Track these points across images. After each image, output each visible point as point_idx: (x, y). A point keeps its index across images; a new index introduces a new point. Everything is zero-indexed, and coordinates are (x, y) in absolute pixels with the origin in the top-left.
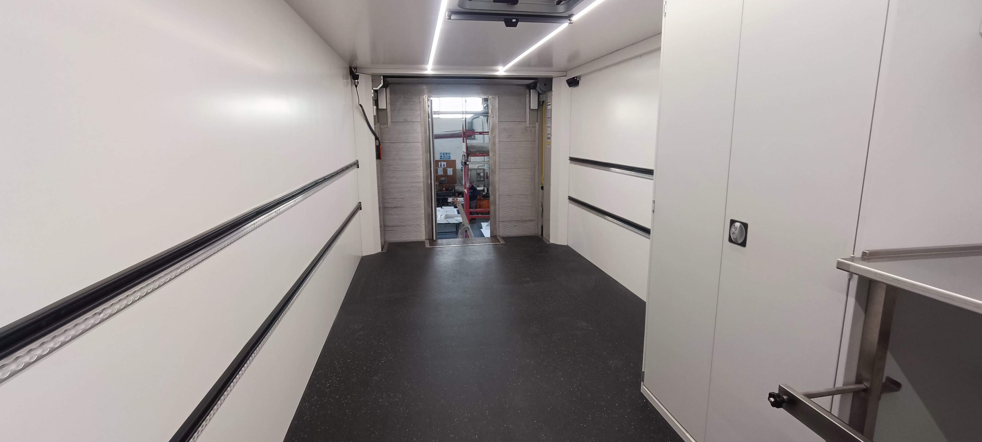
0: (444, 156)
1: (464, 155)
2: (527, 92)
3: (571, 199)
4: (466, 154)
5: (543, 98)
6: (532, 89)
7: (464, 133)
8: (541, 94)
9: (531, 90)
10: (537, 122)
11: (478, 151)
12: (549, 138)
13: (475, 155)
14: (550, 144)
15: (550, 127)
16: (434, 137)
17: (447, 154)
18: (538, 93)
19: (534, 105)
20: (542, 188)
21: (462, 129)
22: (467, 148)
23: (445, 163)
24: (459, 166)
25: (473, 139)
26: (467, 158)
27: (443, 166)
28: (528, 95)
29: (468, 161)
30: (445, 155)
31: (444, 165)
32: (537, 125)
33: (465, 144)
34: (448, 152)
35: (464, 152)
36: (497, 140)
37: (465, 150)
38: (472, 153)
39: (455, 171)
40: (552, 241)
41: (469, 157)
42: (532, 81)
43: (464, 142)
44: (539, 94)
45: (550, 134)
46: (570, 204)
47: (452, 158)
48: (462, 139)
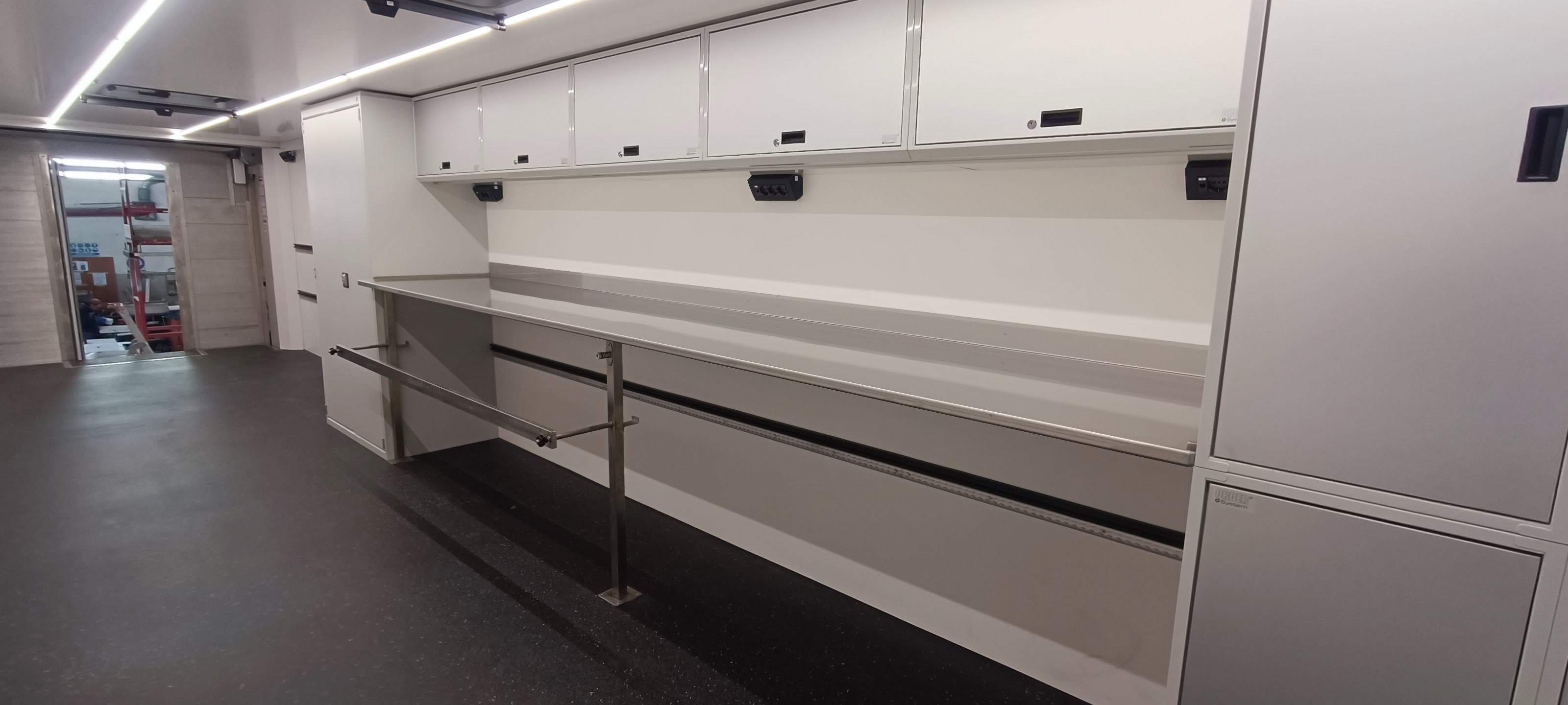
0: (82, 249)
1: (129, 244)
2: (228, 161)
3: (301, 293)
4: (131, 242)
5: (253, 171)
6: (235, 158)
7: (126, 210)
8: (248, 165)
9: (233, 160)
10: (248, 200)
11: (154, 238)
12: (265, 221)
13: (149, 242)
14: (267, 228)
15: (265, 207)
16: (65, 214)
17: (87, 245)
18: (245, 165)
19: (240, 177)
20: (265, 284)
21: (121, 201)
22: (133, 232)
23: (86, 263)
24: (121, 267)
25: (152, 220)
26: (135, 246)
27: (82, 269)
28: (229, 166)
29: (137, 252)
30: (84, 248)
31: (83, 267)
32: (248, 204)
33: (128, 226)
34: (90, 241)
35: (127, 238)
36: (183, 222)
37: (129, 235)
38: (143, 240)
39: (112, 277)
40: (282, 347)
41: (138, 246)
42: (233, 149)
43: (126, 223)
44: (246, 167)
45: (266, 216)
46: (301, 300)
47: (103, 254)
48: (122, 219)
